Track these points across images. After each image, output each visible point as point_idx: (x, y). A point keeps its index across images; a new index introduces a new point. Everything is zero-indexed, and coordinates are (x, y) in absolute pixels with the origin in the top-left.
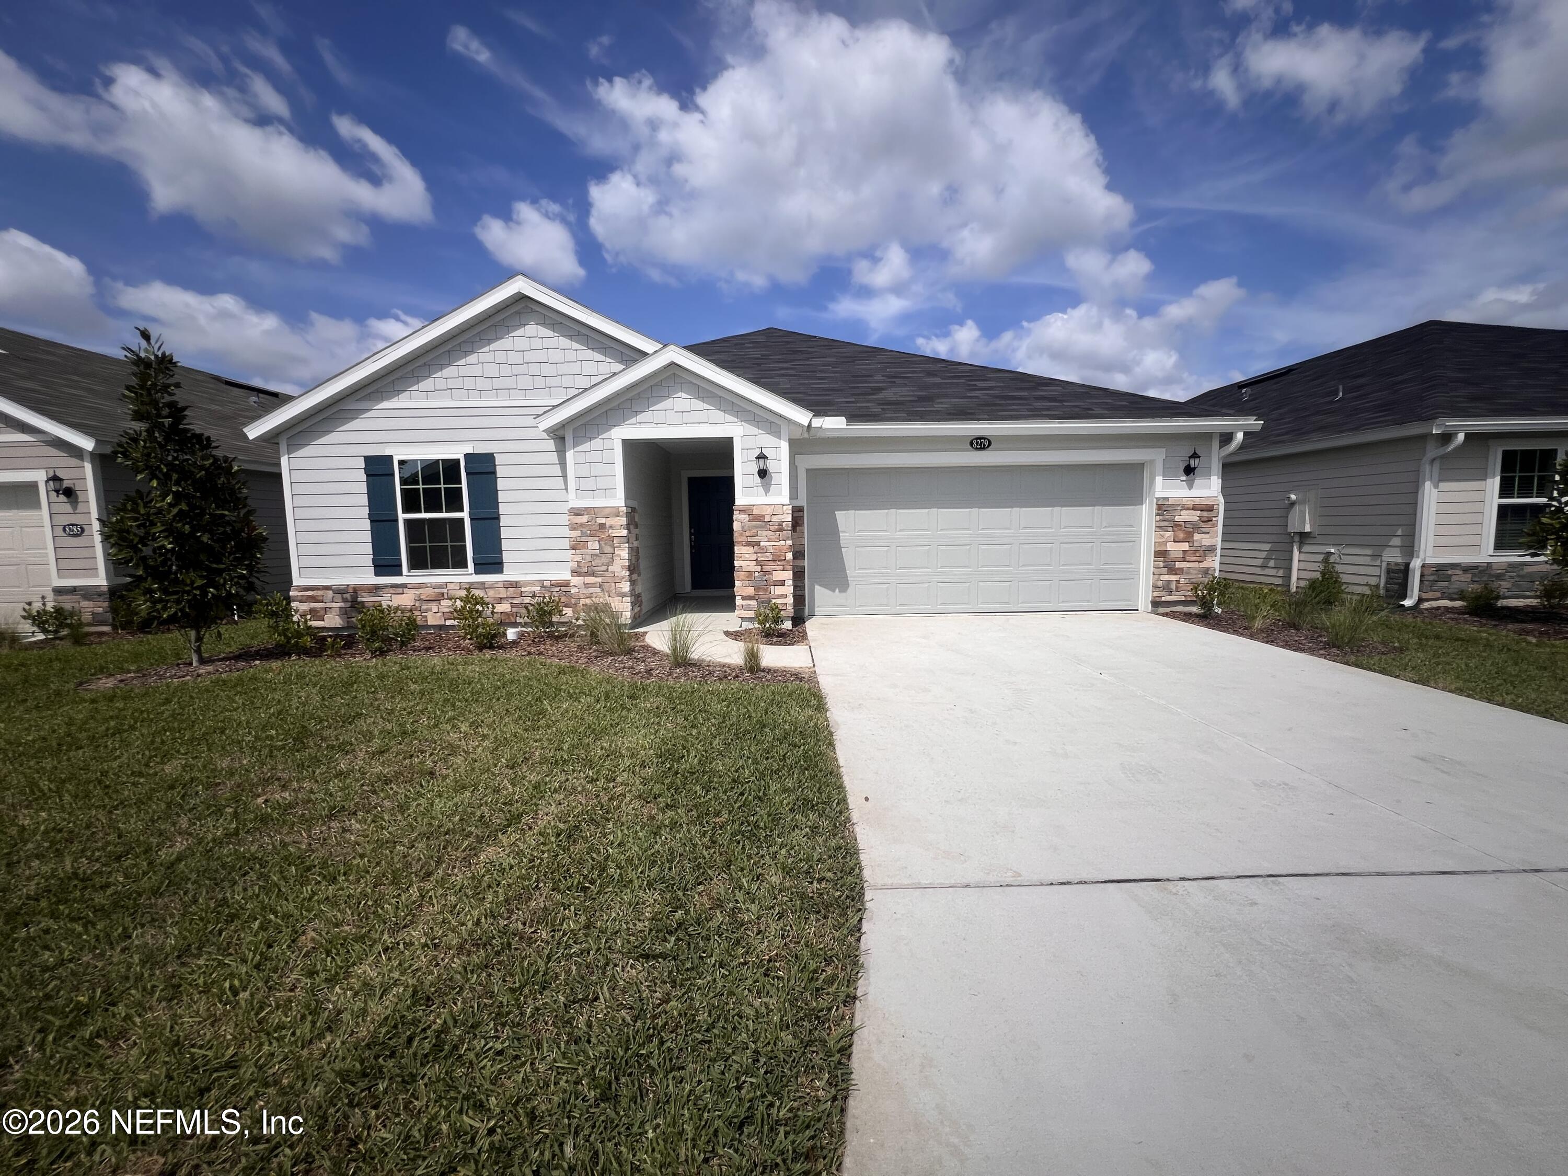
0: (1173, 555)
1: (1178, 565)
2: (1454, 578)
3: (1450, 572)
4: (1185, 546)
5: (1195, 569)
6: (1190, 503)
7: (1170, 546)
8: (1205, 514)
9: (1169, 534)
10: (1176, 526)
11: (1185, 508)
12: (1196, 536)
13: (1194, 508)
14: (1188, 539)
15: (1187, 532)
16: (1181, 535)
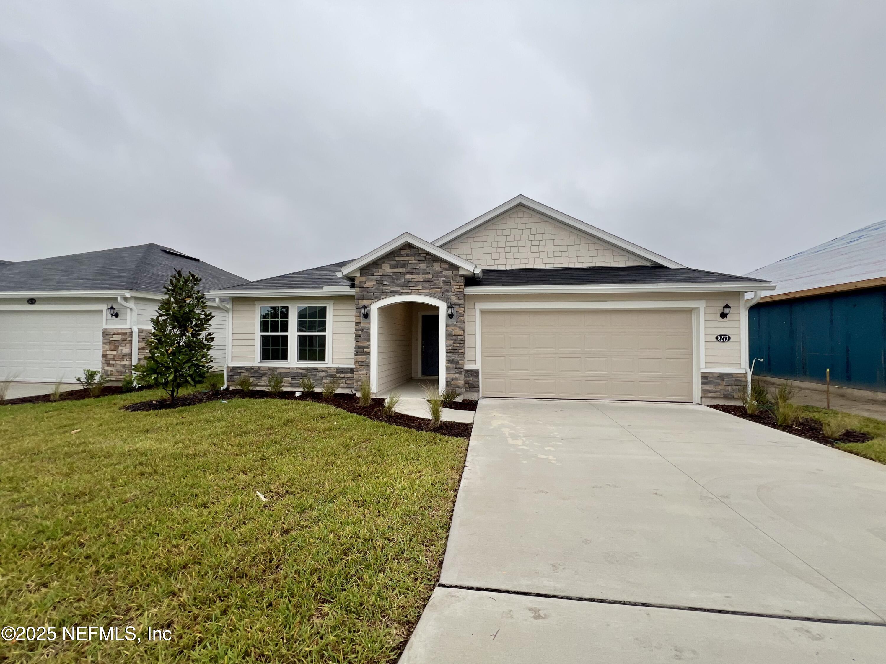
0: (109, 357)
1: (112, 362)
2: (243, 374)
3: (239, 371)
4: (115, 353)
5: (119, 364)
6: (116, 331)
7: (108, 353)
8: (123, 337)
9: (107, 347)
10: (111, 343)
11: (114, 334)
12: (120, 348)
13: (118, 334)
14: (116, 348)
15: (115, 346)
16: (113, 347)
